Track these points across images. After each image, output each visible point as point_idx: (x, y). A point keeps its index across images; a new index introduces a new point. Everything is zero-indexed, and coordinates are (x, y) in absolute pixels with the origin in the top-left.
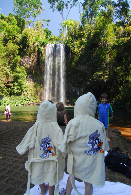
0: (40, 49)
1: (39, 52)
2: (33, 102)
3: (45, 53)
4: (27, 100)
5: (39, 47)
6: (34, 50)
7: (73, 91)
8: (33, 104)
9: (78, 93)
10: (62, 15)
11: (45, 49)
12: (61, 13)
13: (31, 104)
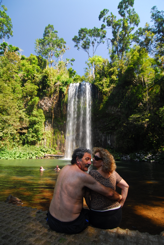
0: (62, 89)
1: (61, 92)
2: (50, 153)
3: (68, 93)
4: (44, 151)
5: (61, 87)
6: (55, 91)
7: (103, 139)
8: (50, 156)
9: (109, 142)
10: (88, 54)
11: (68, 90)
12: (87, 52)
13: (48, 156)
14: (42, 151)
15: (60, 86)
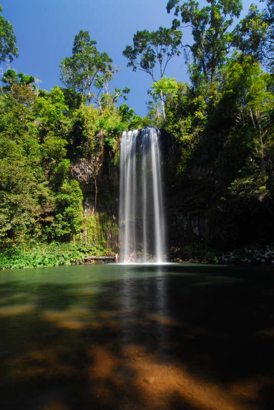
0: (108, 142)
1: (108, 148)
2: (95, 254)
3: (119, 149)
4: (84, 252)
5: (107, 139)
6: (97, 146)
7: (185, 226)
8: (95, 259)
9: (196, 231)
10: (152, 76)
11: (119, 142)
12: (150, 73)
13: (92, 259)
14: (80, 252)
15: (105, 137)
